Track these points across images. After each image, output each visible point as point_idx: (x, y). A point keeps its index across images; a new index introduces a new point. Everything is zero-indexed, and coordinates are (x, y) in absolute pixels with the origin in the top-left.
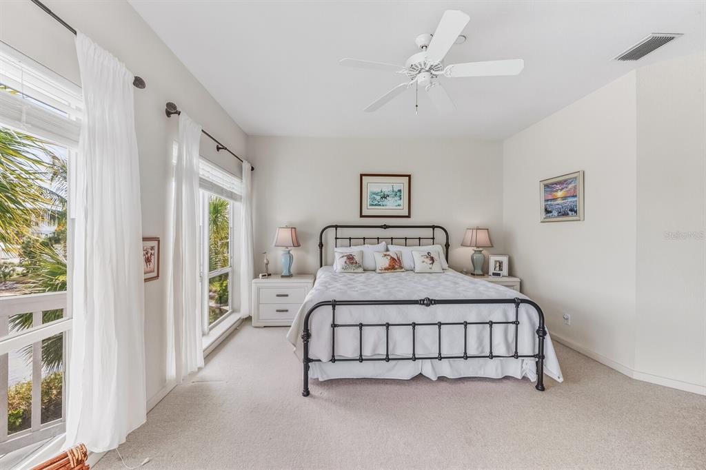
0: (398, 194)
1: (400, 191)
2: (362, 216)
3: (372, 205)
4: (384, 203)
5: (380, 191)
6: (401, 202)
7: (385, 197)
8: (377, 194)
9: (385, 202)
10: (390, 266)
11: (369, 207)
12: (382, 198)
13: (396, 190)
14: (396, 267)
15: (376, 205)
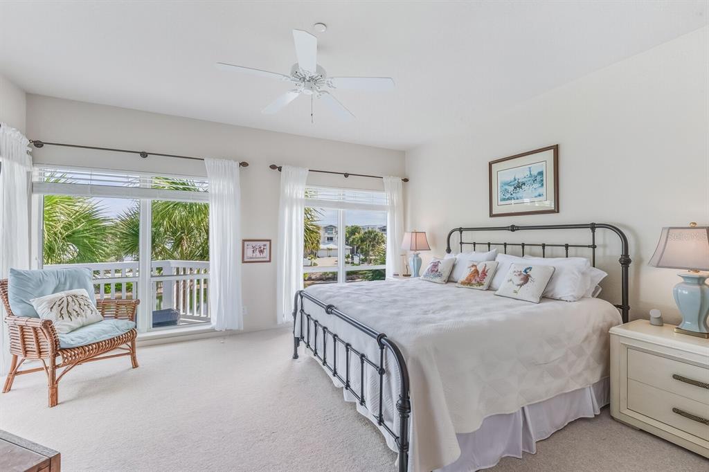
0: (539, 178)
1: (541, 173)
2: (492, 215)
3: (504, 200)
4: (519, 195)
5: (513, 179)
6: (543, 190)
7: (519, 186)
8: (508, 184)
9: (520, 193)
10: (467, 279)
11: (500, 203)
12: (515, 188)
13: (535, 173)
14: (473, 282)
15: (508, 199)
